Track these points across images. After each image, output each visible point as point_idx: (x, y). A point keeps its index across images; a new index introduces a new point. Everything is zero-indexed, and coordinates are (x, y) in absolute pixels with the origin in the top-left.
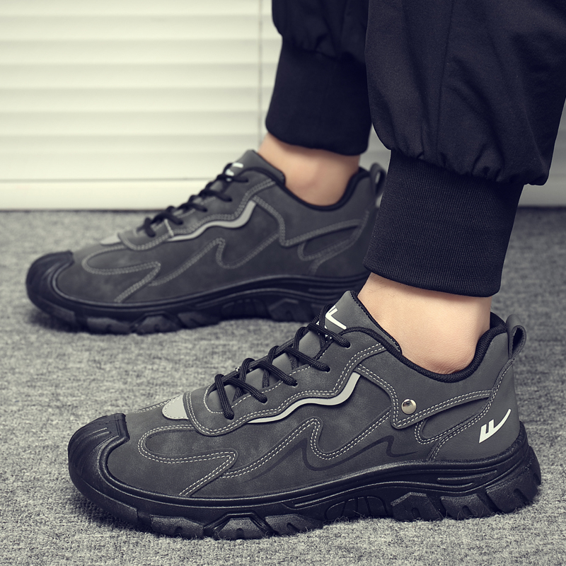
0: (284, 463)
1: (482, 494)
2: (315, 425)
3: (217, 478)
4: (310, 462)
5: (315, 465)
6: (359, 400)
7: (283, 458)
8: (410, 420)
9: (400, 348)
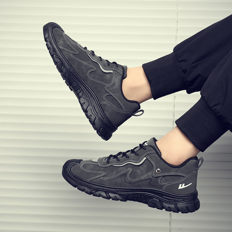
0: (119, 179)
1: (176, 205)
2: (130, 170)
3: (98, 178)
4: (126, 180)
5: (127, 181)
6: (144, 166)
7: (119, 177)
8: (158, 175)
9: (161, 154)
